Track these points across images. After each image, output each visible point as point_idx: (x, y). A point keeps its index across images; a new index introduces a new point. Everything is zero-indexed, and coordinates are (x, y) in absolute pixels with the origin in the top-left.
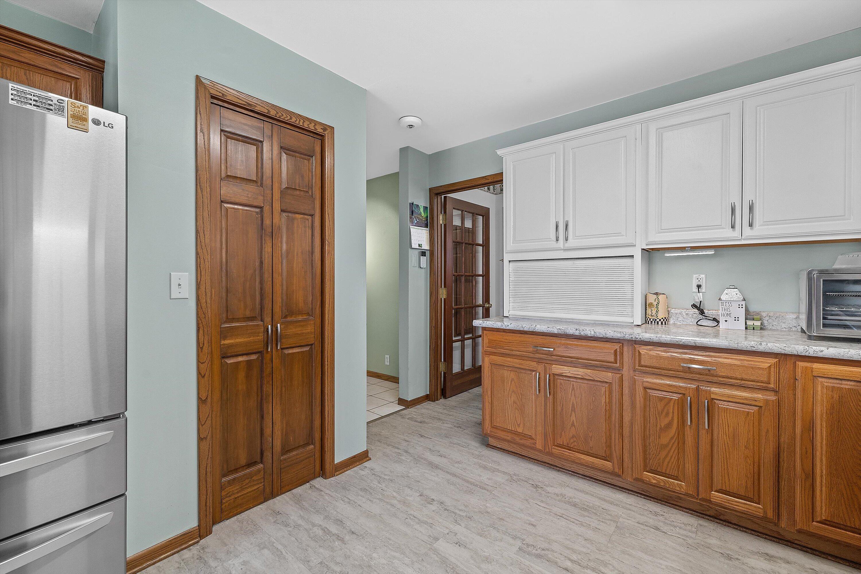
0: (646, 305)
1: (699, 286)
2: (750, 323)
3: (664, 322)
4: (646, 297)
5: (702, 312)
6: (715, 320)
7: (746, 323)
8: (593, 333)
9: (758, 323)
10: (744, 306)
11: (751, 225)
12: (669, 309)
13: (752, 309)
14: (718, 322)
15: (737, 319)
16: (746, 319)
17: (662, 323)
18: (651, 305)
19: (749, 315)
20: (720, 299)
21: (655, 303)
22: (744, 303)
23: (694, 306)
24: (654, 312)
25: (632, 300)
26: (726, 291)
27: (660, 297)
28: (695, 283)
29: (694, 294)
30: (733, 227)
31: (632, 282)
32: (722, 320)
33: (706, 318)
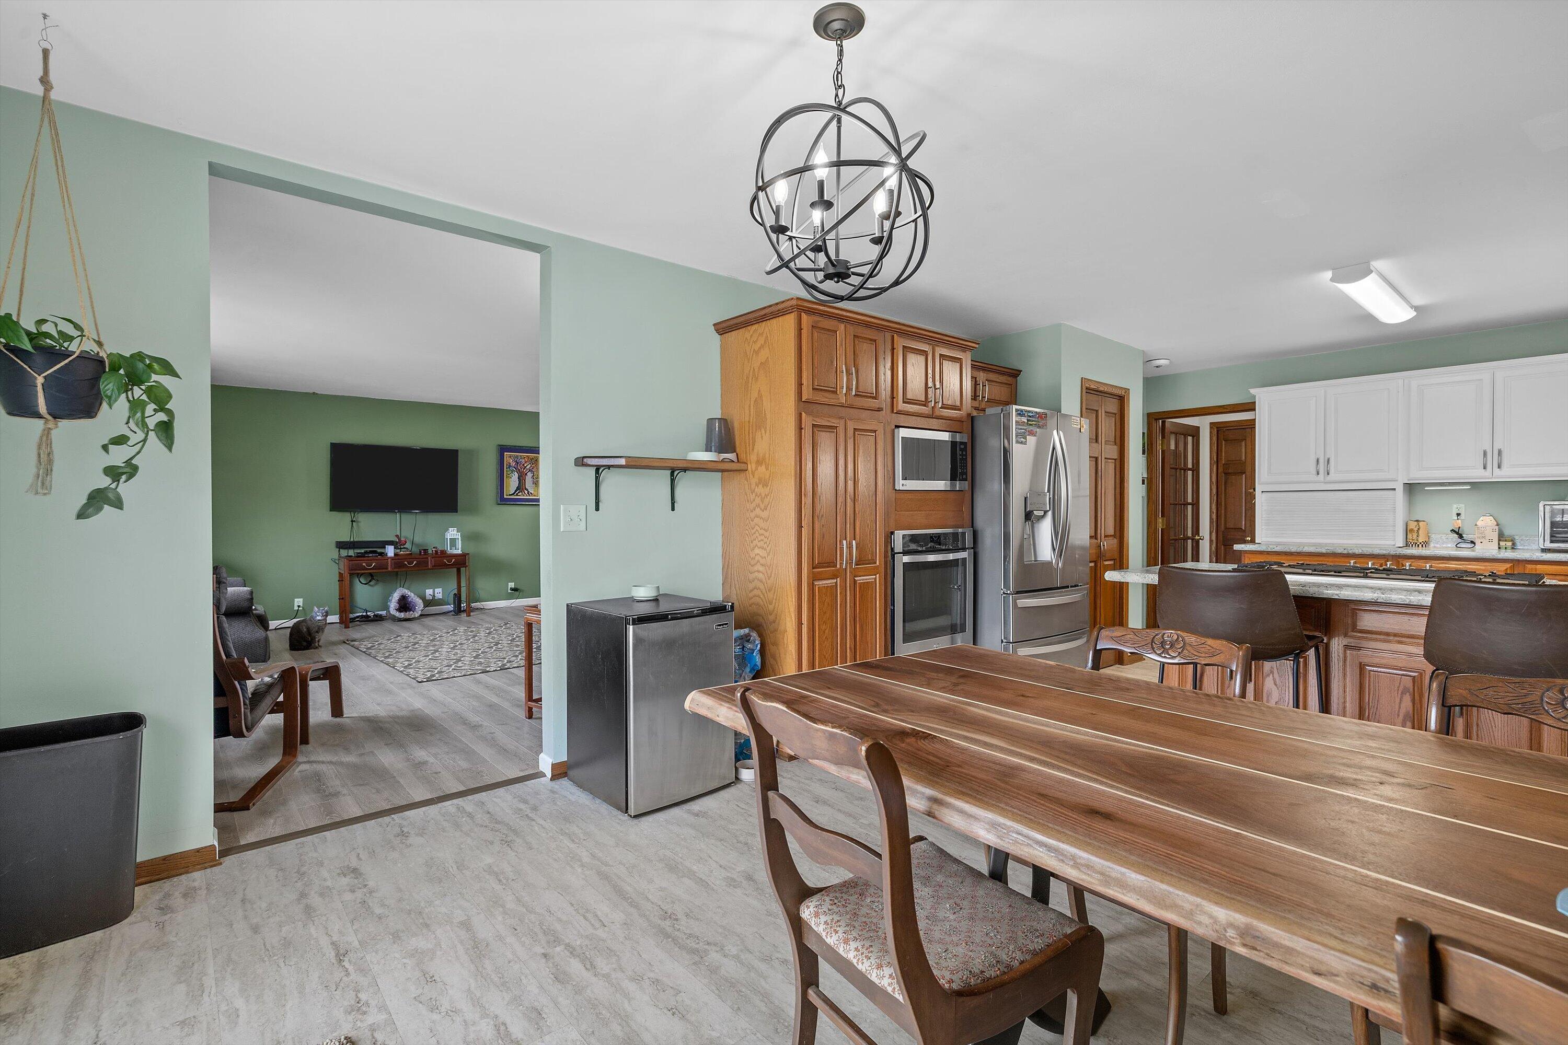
0: (1407, 531)
1: (1458, 515)
2: (1502, 543)
3: (1424, 545)
4: (1407, 524)
5: (1461, 536)
6: (1472, 542)
7: (1499, 544)
8: (1360, 551)
9: (1509, 544)
10: (1497, 530)
11: (1499, 467)
12: (1430, 535)
13: (1507, 532)
14: (1474, 543)
15: (1491, 541)
16: (1499, 540)
17: (1422, 545)
18: (1412, 530)
19: (1501, 537)
20: (1476, 525)
21: (1416, 529)
22: (1497, 527)
23: (1453, 531)
24: (1415, 536)
25: (1394, 526)
26: (1481, 518)
27: (1421, 524)
28: (1455, 512)
29: (1454, 521)
30: (1485, 468)
31: (1394, 510)
32: (1477, 542)
33: (1465, 541)
